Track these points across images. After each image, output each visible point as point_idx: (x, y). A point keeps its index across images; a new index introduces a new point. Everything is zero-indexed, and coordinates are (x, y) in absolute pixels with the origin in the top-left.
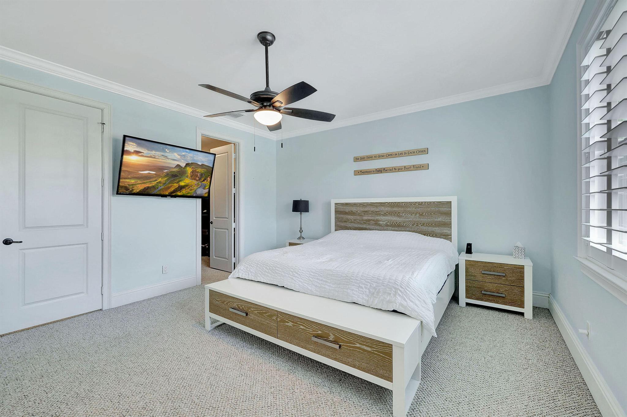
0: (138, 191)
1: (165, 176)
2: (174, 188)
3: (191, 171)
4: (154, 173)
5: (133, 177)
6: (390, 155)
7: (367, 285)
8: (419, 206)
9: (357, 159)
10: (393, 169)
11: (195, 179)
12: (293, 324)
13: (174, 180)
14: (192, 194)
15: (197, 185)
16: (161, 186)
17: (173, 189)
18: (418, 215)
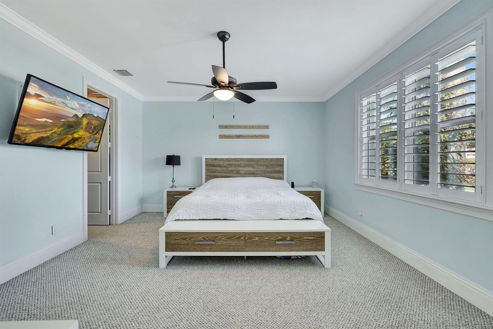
0: (30, 141)
1: (62, 126)
2: (68, 140)
3: (87, 122)
4: (51, 121)
5: (28, 124)
6: (245, 127)
7: (288, 207)
8: (266, 161)
9: (221, 127)
10: (248, 137)
11: (89, 132)
12: (259, 238)
13: (69, 130)
14: (83, 148)
15: (89, 138)
16: (55, 137)
17: (66, 141)
18: (265, 166)
